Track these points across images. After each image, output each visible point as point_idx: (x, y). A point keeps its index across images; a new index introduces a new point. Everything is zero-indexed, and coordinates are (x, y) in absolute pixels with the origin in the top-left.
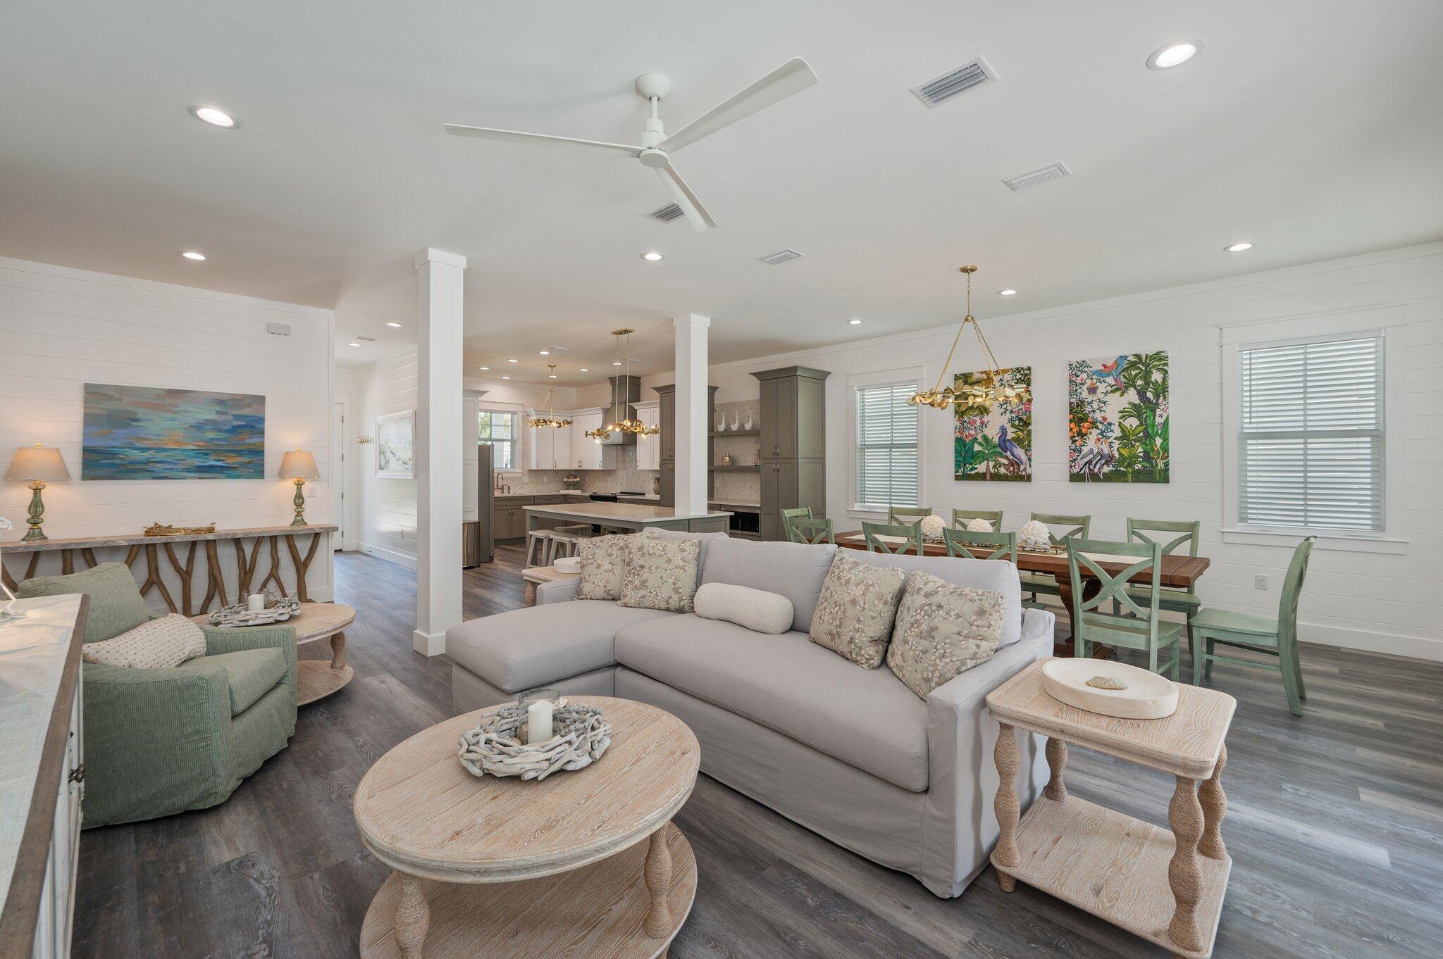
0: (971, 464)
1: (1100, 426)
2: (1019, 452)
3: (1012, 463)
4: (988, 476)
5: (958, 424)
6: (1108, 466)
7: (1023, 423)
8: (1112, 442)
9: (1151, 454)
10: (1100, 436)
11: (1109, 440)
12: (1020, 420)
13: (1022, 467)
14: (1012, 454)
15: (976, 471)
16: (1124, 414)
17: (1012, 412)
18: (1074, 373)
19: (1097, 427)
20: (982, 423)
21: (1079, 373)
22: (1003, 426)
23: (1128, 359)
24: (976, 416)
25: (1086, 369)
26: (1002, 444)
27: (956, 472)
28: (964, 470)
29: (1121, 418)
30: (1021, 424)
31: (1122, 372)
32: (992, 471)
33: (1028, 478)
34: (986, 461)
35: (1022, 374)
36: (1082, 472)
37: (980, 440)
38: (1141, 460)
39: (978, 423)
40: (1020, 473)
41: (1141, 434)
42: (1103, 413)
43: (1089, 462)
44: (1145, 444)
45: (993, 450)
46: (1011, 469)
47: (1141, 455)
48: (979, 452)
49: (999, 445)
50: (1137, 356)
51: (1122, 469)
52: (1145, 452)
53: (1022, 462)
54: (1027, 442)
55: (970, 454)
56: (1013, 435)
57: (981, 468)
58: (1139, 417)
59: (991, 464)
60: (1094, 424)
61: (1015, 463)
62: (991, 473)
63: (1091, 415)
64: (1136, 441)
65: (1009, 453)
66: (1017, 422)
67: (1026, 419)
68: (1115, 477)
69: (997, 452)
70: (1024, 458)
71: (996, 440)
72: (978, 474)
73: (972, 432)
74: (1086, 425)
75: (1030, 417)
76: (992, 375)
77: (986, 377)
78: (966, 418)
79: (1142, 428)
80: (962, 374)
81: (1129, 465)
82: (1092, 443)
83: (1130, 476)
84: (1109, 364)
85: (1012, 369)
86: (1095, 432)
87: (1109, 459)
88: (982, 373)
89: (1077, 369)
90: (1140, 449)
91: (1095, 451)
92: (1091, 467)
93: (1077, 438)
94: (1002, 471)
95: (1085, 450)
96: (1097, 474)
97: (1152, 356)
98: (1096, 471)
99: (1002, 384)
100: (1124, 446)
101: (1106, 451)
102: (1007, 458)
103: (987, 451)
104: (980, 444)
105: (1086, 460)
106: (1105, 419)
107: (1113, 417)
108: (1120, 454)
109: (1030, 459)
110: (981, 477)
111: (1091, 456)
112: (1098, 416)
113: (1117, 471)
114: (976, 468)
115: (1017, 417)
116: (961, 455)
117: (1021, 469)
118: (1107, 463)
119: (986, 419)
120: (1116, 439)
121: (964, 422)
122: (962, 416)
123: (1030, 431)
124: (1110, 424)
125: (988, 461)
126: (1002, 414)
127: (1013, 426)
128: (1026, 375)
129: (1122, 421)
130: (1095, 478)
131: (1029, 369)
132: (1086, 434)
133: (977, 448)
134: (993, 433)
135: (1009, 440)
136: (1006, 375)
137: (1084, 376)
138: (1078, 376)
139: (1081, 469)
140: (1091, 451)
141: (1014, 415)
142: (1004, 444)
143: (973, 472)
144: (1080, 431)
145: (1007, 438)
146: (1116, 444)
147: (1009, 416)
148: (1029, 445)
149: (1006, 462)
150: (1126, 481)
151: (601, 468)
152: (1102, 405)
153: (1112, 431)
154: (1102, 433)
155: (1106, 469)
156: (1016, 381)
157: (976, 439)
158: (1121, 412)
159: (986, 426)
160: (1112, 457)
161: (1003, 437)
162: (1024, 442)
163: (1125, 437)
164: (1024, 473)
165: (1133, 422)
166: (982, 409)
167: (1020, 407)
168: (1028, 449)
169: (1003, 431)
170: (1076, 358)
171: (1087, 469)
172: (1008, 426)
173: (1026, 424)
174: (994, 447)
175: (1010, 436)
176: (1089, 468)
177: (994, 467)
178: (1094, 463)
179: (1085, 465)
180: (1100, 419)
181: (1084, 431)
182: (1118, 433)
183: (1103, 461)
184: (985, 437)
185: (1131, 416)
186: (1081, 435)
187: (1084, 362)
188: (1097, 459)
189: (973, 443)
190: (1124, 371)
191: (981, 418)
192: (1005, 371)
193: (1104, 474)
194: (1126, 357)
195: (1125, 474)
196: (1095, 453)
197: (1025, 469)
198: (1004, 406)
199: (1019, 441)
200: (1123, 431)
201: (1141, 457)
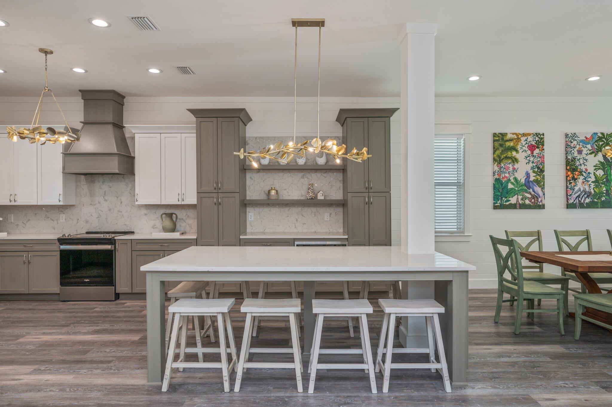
0: (506, 198)
1: (584, 174)
2: (538, 189)
3: (533, 197)
4: (518, 206)
5: (497, 168)
6: (589, 198)
7: (540, 171)
8: (590, 184)
9: (610, 191)
10: (584, 181)
11: (589, 183)
12: (538, 168)
13: (540, 200)
14: (534, 191)
15: (510, 202)
16: (596, 168)
17: (533, 162)
18: (569, 140)
19: (582, 175)
20: (514, 169)
21: (572, 141)
22: (527, 172)
23: (598, 135)
24: (510, 164)
25: (576, 138)
26: (526, 183)
27: (494, 203)
28: (501, 201)
29: (595, 170)
30: (539, 171)
31: (595, 142)
32: (521, 202)
33: (543, 207)
34: (516, 195)
35: (539, 138)
36: (575, 202)
37: (512, 181)
38: (605, 195)
39: (511, 169)
40: (538, 203)
41: (605, 180)
42: (586, 167)
43: (579, 196)
44: (606, 185)
45: (521, 187)
46: (533, 200)
47: (605, 192)
48: (512, 189)
49: (525, 185)
50: (602, 134)
51: (595, 200)
52: (607, 190)
53: (539, 196)
54: (542, 183)
55: (505, 191)
56: (534, 178)
57: (513, 200)
58: (603, 170)
59: (520, 197)
60: (581, 173)
61: (535, 197)
62: (520, 204)
63: (579, 167)
64: (602, 184)
65: (531, 190)
66: (536, 170)
67: (542, 168)
68: (592, 205)
69: (523, 189)
70: (541, 193)
71: (523, 181)
72: (511, 204)
73: (507, 175)
74: (577, 173)
75: (543, 167)
76: (520, 136)
77: (516, 137)
78: (502, 165)
79: (605, 176)
80: (500, 134)
81: (599, 198)
82: (580, 185)
83: (599, 204)
84: (589, 137)
85: (533, 134)
86: (582, 178)
87: (589, 195)
88: (513, 134)
89: (570, 138)
90: (604, 189)
91: (582, 189)
92: (580, 199)
93: (572, 181)
94: (527, 202)
95: (576, 188)
96: (583, 203)
97: (609, 135)
98: (582, 201)
99: (527, 143)
100: (597, 186)
101: (587, 190)
102: (530, 193)
103: (517, 189)
104: (512, 183)
105: (577, 195)
106: (586, 170)
107: (591, 169)
108: (595, 191)
109: (544, 194)
110: (513, 207)
111: (580, 192)
112: (583, 168)
113: (593, 201)
114: (510, 200)
115: (536, 166)
116: (499, 191)
117: (539, 201)
118: (588, 197)
119: (516, 166)
120: (592, 182)
121: (501, 168)
122: (500, 163)
123: (544, 176)
124: (589, 173)
125: (518, 195)
126: (527, 163)
127: (534, 172)
128: (542, 139)
129: (595, 171)
130: (582, 206)
131: (543, 135)
132: (577, 179)
133: (510, 186)
134: (521, 176)
135: (531, 181)
136: (529, 137)
137: (575, 142)
138: (572, 142)
139: (574, 200)
140: (580, 190)
141: (534, 165)
142: (528, 184)
143: (507, 203)
144: (574, 176)
145: (530, 180)
146: (593, 185)
147: (531, 165)
148: (544, 185)
149: (530, 196)
150: (597, 208)
151: (61, 203)
152: (585, 161)
153: (590, 177)
154: (585, 179)
155: (588, 200)
156: (535, 142)
157: (509, 180)
158: (595, 166)
159: (516, 171)
160: (590, 193)
161: (527, 179)
162: (540, 183)
163: (596, 181)
164: (541, 204)
165: (600, 173)
166: (514, 160)
167: (538, 159)
168: (543, 188)
169: (528, 175)
170: (570, 131)
171: (578, 201)
172: (531, 172)
173: (542, 171)
174: (522, 186)
175: (532, 178)
176: (579, 200)
177: (522, 199)
178: (581, 196)
179: (576, 198)
180: (584, 170)
181: (576, 177)
182: (593, 179)
183: (586, 196)
184: (515, 179)
185: (599, 169)
186: (575, 179)
187: (575, 134)
188: (583, 194)
189: (507, 183)
190: (596, 142)
191: (513, 166)
192: (529, 134)
193: (587, 203)
194: (597, 134)
195: (597, 203)
196: (582, 190)
197: (541, 201)
198: (528, 158)
199: (537, 182)
200: (596, 177)
201: (604, 193)
